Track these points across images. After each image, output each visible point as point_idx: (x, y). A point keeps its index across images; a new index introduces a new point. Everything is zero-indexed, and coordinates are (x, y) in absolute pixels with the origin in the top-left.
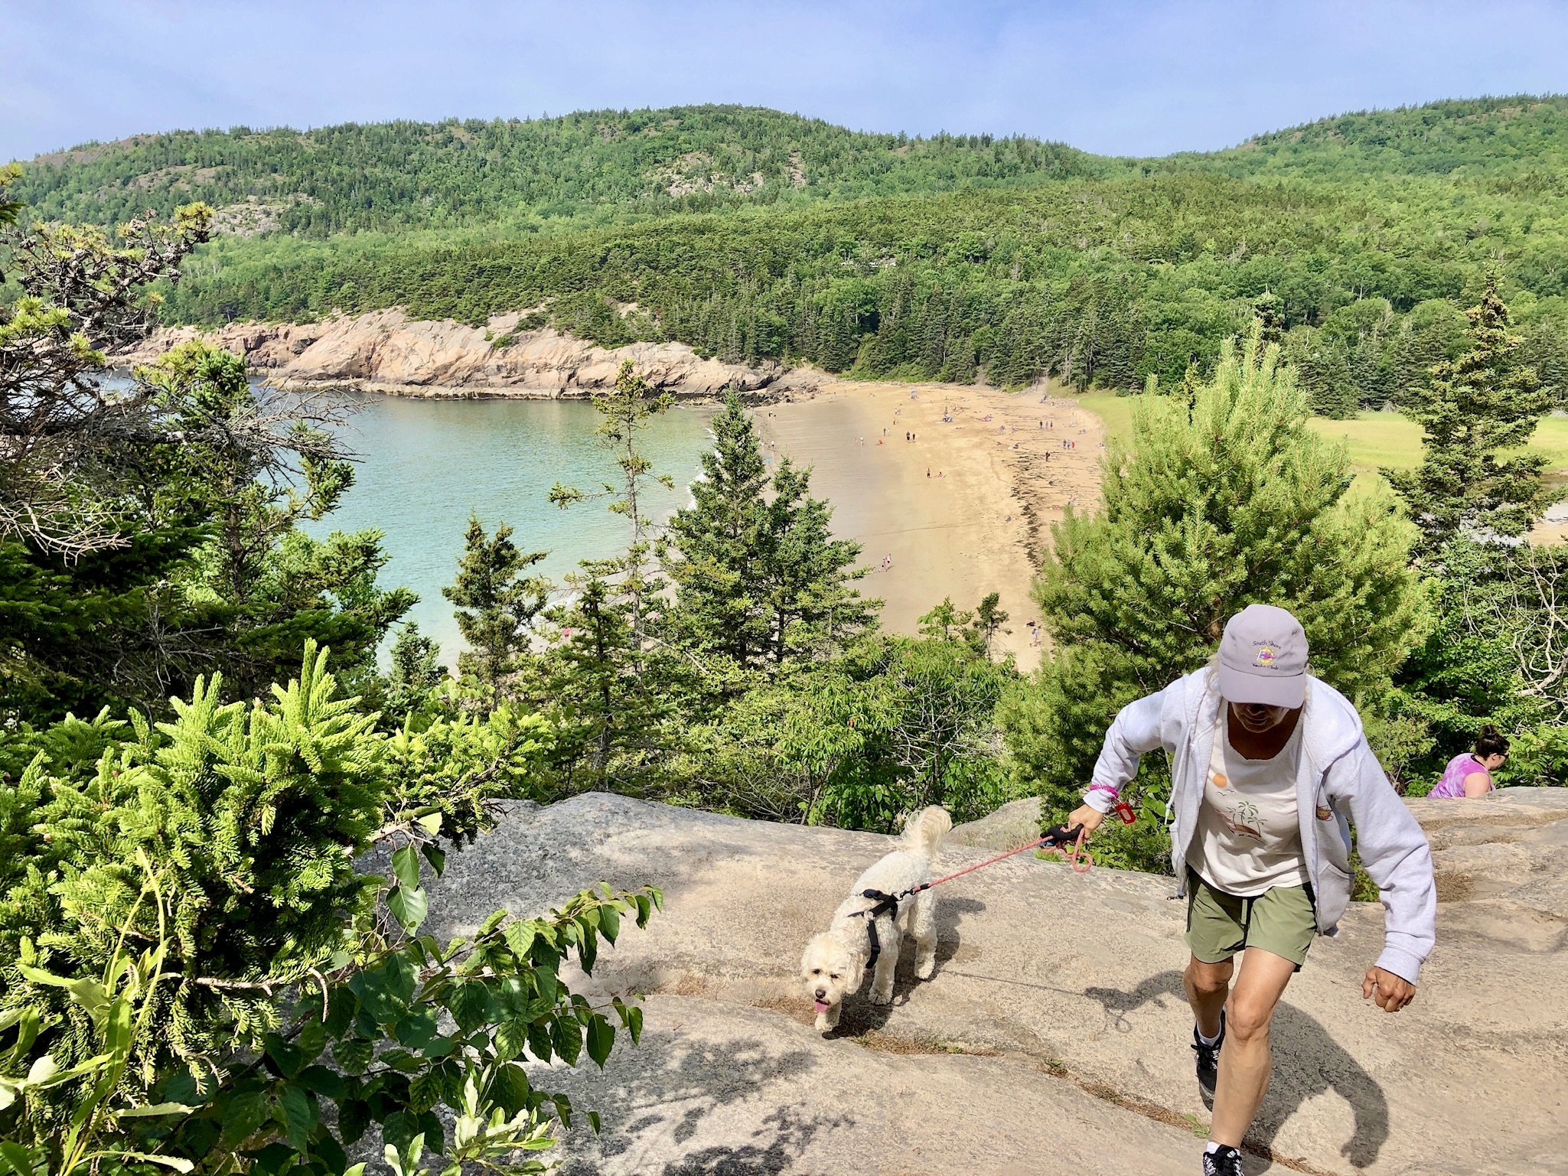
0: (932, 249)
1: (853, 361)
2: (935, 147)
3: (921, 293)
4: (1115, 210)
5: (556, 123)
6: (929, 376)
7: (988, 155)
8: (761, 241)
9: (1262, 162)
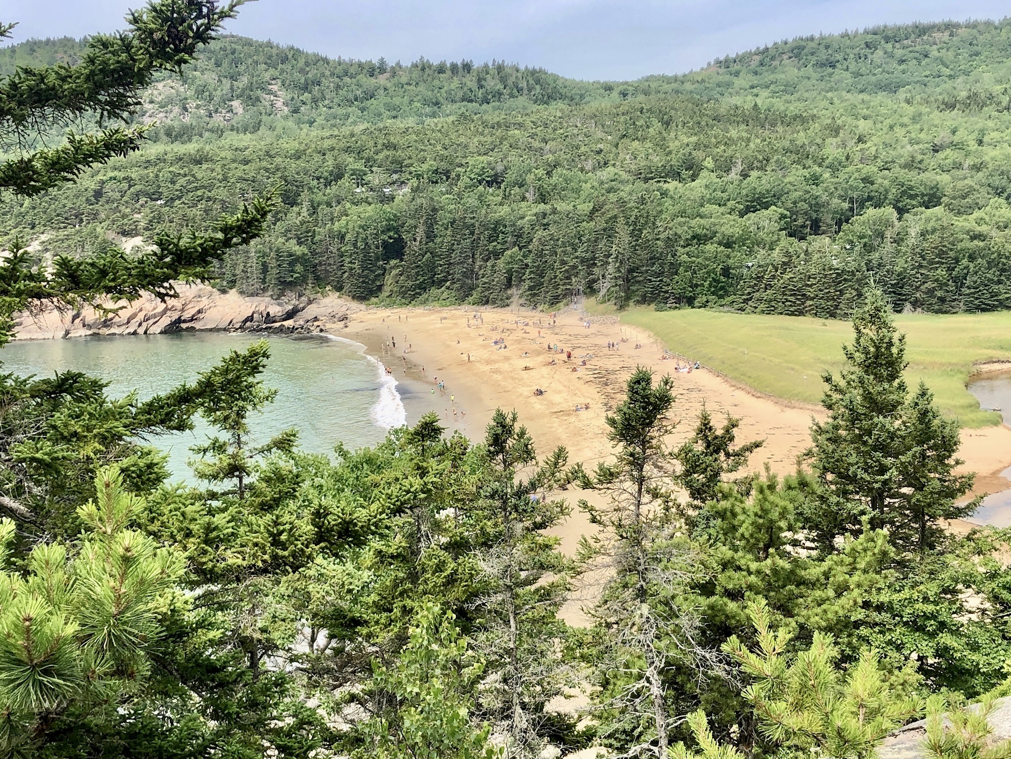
0: (442, 175)
1: (380, 288)
2: (416, 74)
3: (444, 217)
4: (610, 134)
5: (9, 52)
6: (461, 299)
7: (470, 82)
8: (267, 170)
9: (729, 85)
